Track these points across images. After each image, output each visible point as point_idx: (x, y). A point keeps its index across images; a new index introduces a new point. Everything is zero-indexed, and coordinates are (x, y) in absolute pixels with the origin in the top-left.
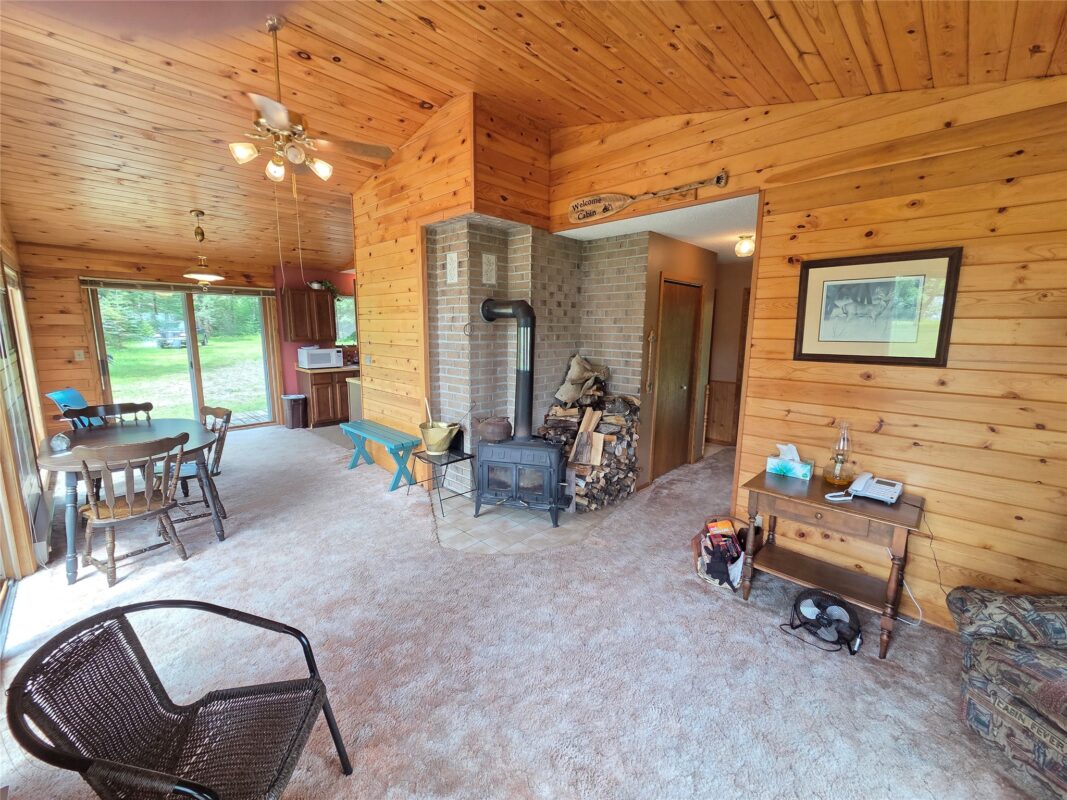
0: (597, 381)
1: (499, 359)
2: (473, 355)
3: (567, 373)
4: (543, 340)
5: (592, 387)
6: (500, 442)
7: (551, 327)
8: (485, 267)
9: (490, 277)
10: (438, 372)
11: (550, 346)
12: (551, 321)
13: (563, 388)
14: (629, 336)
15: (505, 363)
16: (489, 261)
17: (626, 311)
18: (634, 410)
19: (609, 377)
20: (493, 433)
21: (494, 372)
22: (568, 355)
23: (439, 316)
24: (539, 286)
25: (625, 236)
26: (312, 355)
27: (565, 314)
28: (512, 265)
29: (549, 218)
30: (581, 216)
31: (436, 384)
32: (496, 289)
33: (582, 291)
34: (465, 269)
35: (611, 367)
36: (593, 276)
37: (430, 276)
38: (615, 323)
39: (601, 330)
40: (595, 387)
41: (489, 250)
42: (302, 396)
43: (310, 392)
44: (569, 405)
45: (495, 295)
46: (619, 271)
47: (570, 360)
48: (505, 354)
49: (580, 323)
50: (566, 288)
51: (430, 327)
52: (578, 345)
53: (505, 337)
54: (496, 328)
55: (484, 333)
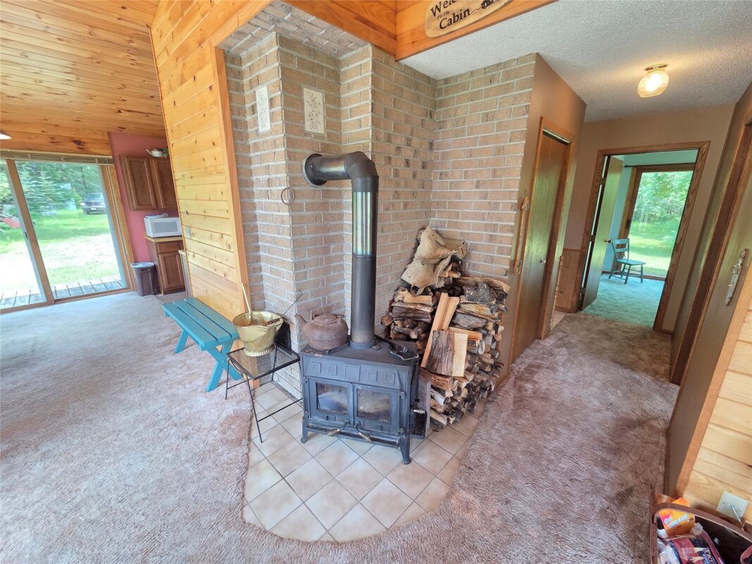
0: (454, 259)
1: (332, 234)
2: (295, 231)
3: (415, 249)
4: (388, 209)
5: (447, 267)
6: (331, 352)
7: (397, 192)
8: (308, 109)
9: (315, 123)
10: (258, 251)
11: (396, 217)
12: (397, 185)
13: (411, 268)
14: (497, 204)
15: (340, 239)
16: (313, 99)
17: (495, 171)
18: (500, 296)
19: (467, 255)
20: (322, 341)
21: (326, 251)
22: (417, 227)
23: (254, 178)
24: (382, 136)
25: (498, 65)
26: (155, 224)
27: (414, 176)
28: (346, 108)
29: (395, 38)
30: (445, 23)
31: (256, 265)
32: (326, 141)
33: (435, 147)
34: (278, 108)
35: (469, 242)
36: (449, 126)
37: (235, 123)
38: (477, 187)
39: (458, 196)
40: (450, 268)
41: (313, 84)
42: (152, 264)
43: (157, 261)
44: (420, 291)
45: (324, 151)
46: (487, 117)
47: (419, 233)
48: (341, 228)
49: (431, 188)
50: (416, 141)
51: (240, 192)
52: (428, 214)
53: (339, 206)
54: (327, 194)
55: (309, 201)
